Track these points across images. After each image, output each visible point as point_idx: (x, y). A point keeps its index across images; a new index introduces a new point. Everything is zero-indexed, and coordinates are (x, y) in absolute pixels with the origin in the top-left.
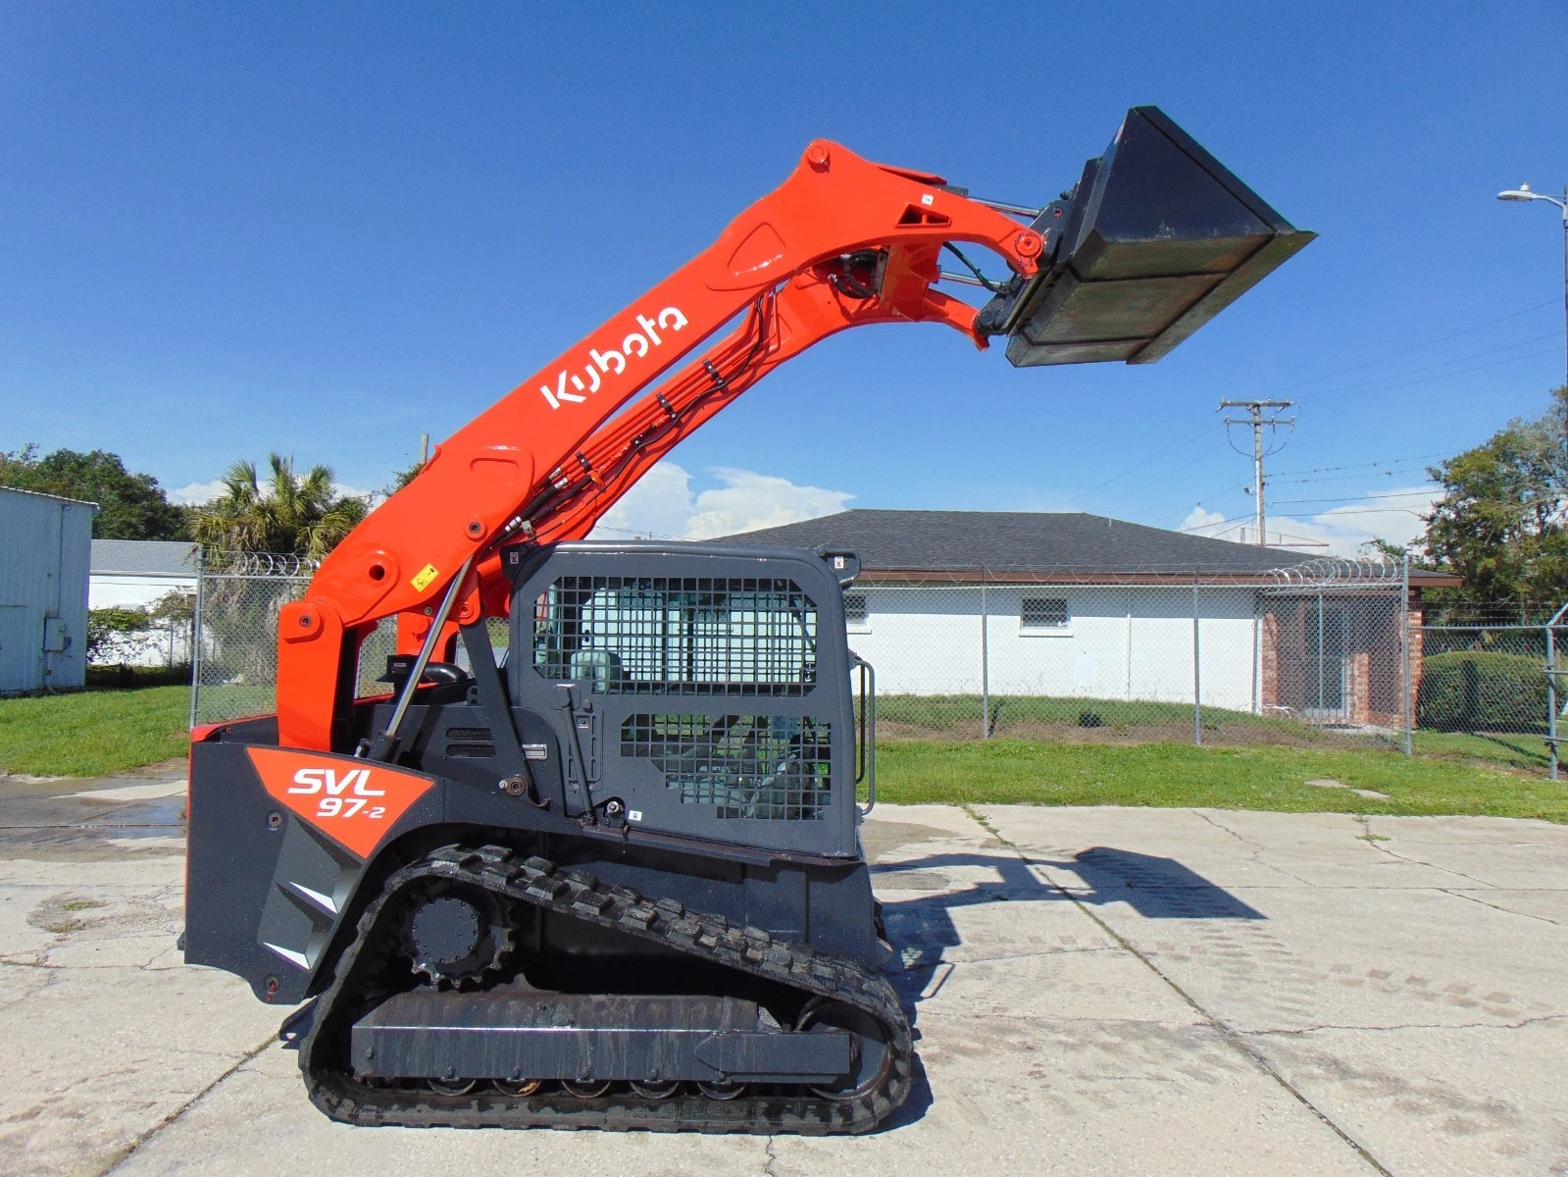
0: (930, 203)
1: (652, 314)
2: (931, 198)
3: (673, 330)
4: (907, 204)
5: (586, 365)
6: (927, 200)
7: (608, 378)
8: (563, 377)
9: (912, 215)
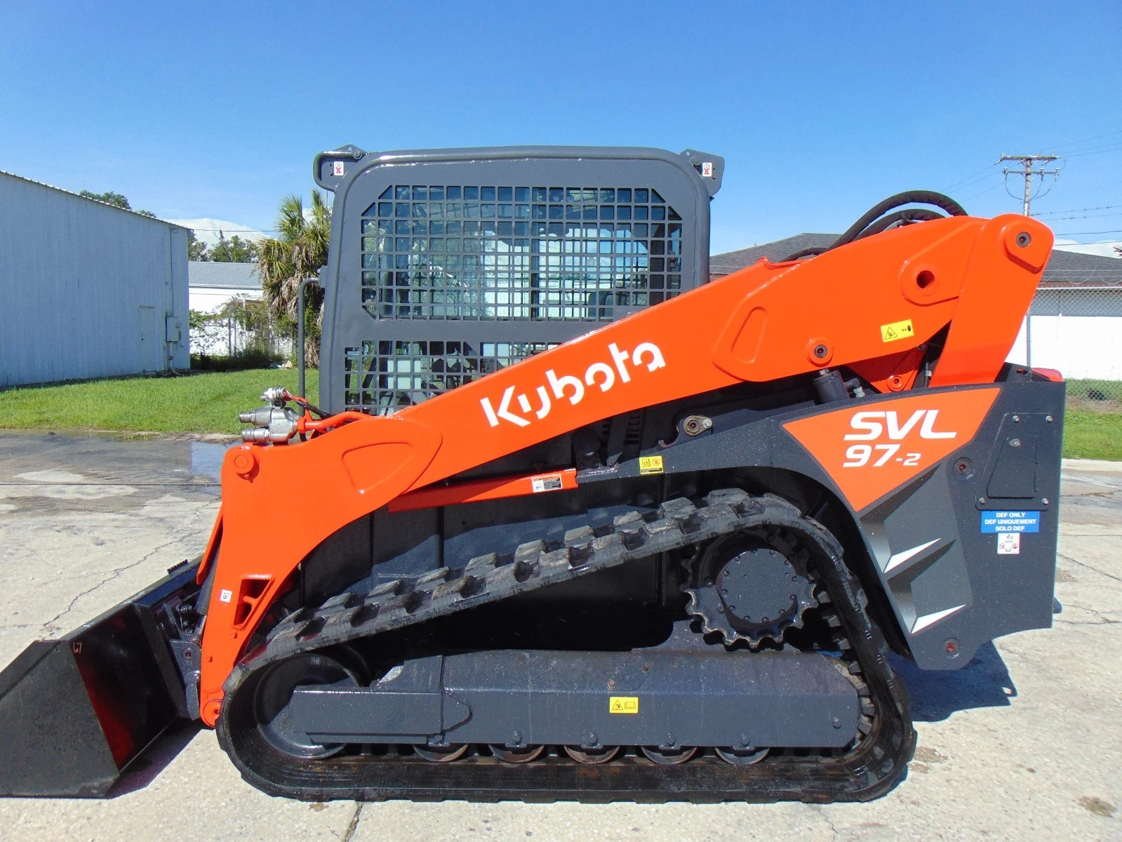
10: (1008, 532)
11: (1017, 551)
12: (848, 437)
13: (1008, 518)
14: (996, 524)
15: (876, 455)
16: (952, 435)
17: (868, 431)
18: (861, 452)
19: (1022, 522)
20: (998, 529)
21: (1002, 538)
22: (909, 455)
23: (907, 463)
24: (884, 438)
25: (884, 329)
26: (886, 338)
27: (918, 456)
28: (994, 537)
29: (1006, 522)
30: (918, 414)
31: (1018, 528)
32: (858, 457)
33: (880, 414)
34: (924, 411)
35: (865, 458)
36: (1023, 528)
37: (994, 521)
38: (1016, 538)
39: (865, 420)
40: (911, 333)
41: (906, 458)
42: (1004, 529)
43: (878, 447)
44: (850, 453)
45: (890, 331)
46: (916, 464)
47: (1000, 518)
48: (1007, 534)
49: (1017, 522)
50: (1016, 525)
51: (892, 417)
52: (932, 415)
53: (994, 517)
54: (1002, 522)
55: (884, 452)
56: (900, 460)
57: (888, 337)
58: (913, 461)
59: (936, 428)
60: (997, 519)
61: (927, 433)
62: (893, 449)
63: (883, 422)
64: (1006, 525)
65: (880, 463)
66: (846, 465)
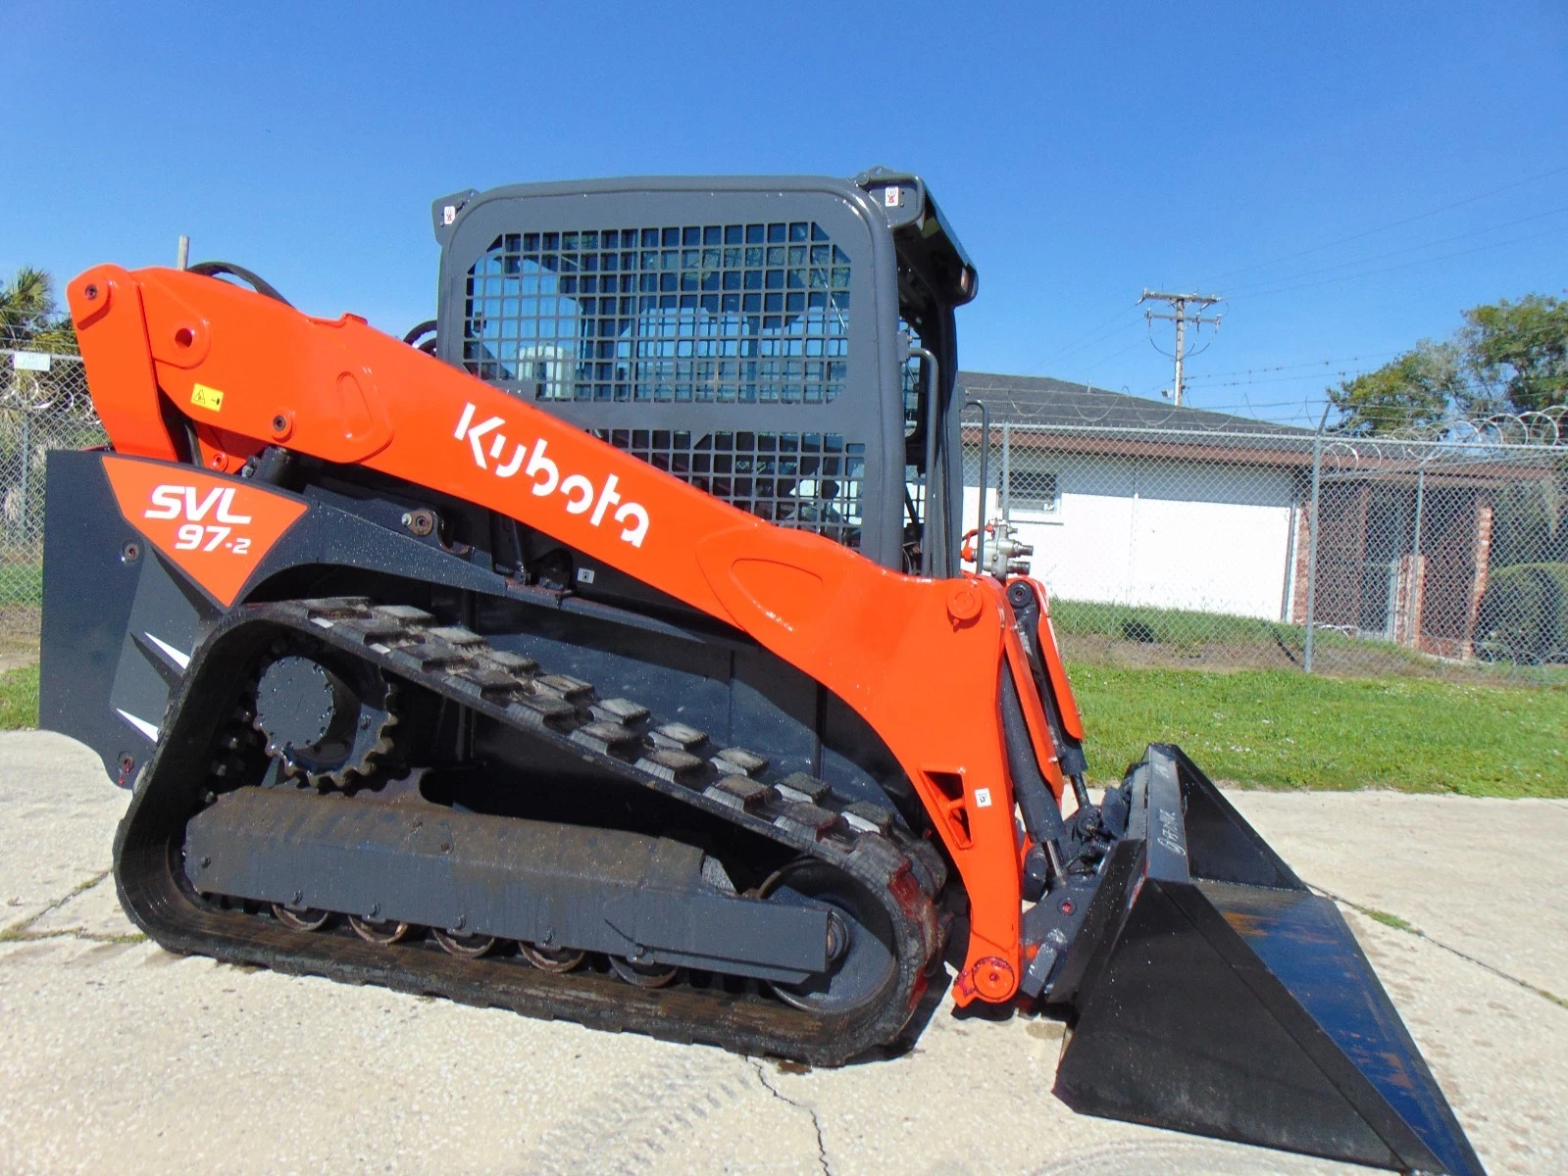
0: (980, 804)
1: (627, 494)
2: (988, 802)
3: (620, 533)
4: (961, 770)
5: (524, 445)
6: (983, 798)
7: (522, 481)
8: (496, 422)
9: (950, 785)
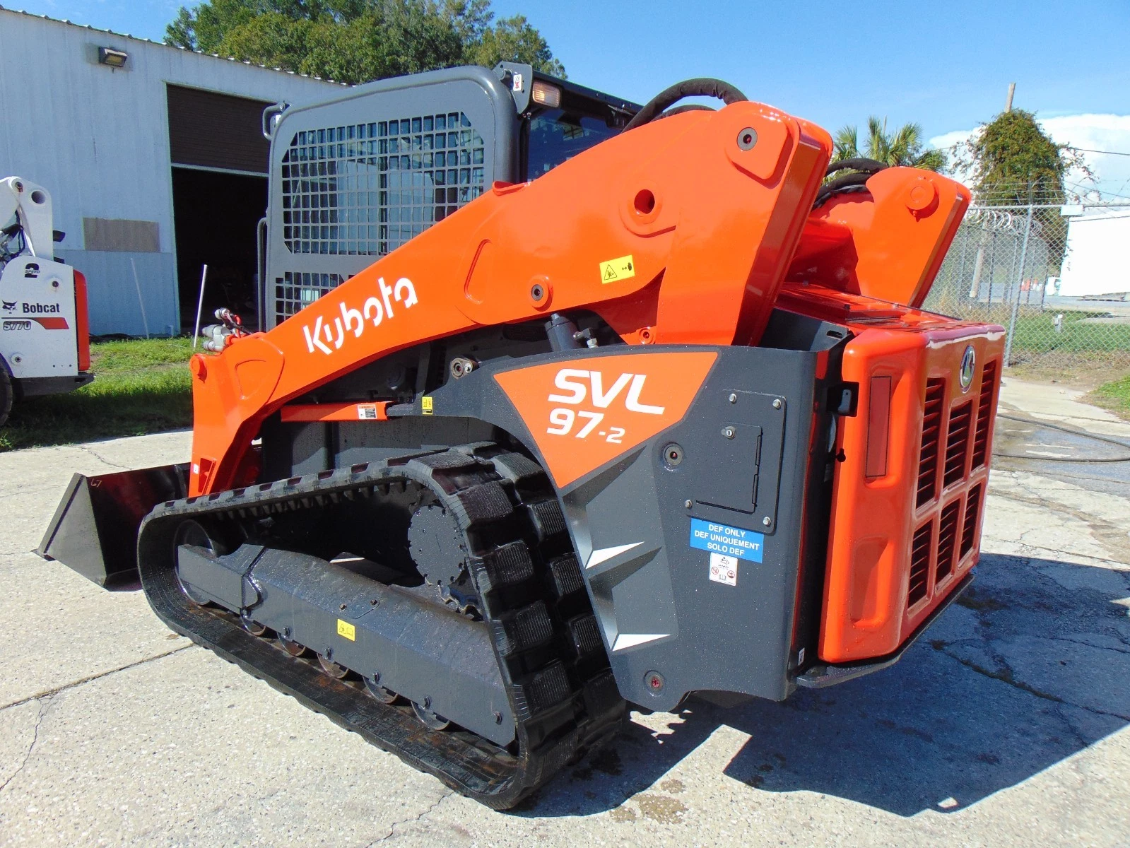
10: (721, 553)
11: (733, 582)
12: (553, 398)
13: (722, 534)
14: (708, 539)
15: (580, 423)
16: (659, 411)
17: (571, 393)
18: (563, 417)
19: (741, 544)
20: (710, 546)
21: (715, 560)
22: (613, 429)
23: (610, 439)
24: (588, 404)
25: (604, 266)
26: (605, 280)
27: (622, 432)
28: (706, 555)
29: (721, 539)
30: (624, 379)
31: (736, 551)
32: (560, 423)
33: (584, 374)
34: (630, 376)
35: (568, 425)
36: (742, 552)
37: (706, 535)
38: (733, 564)
39: (570, 379)
40: (631, 273)
41: (609, 433)
42: (718, 547)
43: (582, 414)
44: (553, 418)
45: (610, 270)
46: (619, 442)
47: (713, 532)
48: (722, 556)
49: (734, 541)
50: (732, 546)
51: (596, 378)
52: (640, 380)
53: (705, 530)
54: (716, 537)
55: (588, 420)
56: (603, 433)
57: (607, 277)
58: (617, 437)
59: (642, 400)
60: (710, 532)
61: (632, 404)
62: (597, 418)
63: (587, 382)
64: (721, 544)
65: (583, 434)
66: (551, 431)
